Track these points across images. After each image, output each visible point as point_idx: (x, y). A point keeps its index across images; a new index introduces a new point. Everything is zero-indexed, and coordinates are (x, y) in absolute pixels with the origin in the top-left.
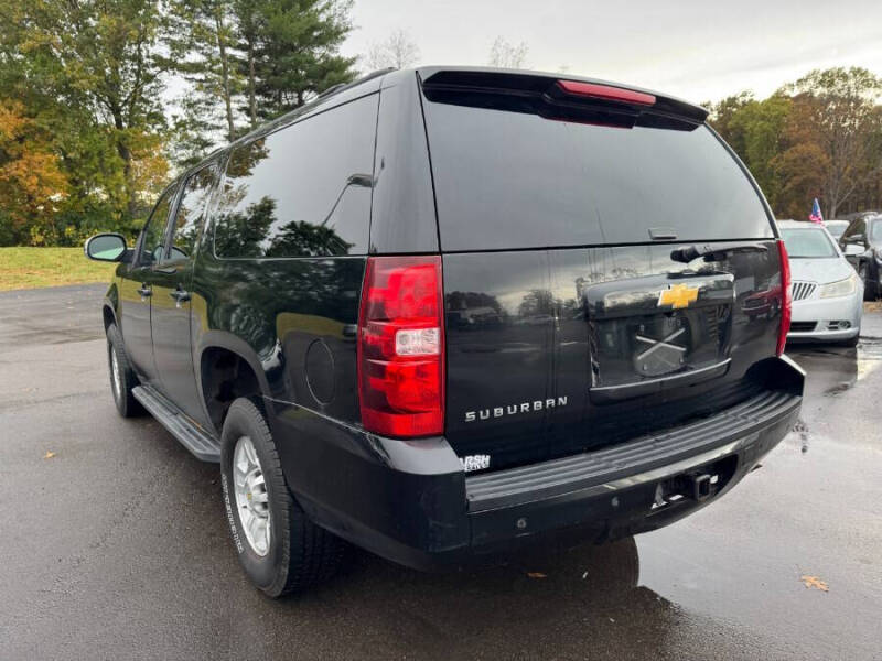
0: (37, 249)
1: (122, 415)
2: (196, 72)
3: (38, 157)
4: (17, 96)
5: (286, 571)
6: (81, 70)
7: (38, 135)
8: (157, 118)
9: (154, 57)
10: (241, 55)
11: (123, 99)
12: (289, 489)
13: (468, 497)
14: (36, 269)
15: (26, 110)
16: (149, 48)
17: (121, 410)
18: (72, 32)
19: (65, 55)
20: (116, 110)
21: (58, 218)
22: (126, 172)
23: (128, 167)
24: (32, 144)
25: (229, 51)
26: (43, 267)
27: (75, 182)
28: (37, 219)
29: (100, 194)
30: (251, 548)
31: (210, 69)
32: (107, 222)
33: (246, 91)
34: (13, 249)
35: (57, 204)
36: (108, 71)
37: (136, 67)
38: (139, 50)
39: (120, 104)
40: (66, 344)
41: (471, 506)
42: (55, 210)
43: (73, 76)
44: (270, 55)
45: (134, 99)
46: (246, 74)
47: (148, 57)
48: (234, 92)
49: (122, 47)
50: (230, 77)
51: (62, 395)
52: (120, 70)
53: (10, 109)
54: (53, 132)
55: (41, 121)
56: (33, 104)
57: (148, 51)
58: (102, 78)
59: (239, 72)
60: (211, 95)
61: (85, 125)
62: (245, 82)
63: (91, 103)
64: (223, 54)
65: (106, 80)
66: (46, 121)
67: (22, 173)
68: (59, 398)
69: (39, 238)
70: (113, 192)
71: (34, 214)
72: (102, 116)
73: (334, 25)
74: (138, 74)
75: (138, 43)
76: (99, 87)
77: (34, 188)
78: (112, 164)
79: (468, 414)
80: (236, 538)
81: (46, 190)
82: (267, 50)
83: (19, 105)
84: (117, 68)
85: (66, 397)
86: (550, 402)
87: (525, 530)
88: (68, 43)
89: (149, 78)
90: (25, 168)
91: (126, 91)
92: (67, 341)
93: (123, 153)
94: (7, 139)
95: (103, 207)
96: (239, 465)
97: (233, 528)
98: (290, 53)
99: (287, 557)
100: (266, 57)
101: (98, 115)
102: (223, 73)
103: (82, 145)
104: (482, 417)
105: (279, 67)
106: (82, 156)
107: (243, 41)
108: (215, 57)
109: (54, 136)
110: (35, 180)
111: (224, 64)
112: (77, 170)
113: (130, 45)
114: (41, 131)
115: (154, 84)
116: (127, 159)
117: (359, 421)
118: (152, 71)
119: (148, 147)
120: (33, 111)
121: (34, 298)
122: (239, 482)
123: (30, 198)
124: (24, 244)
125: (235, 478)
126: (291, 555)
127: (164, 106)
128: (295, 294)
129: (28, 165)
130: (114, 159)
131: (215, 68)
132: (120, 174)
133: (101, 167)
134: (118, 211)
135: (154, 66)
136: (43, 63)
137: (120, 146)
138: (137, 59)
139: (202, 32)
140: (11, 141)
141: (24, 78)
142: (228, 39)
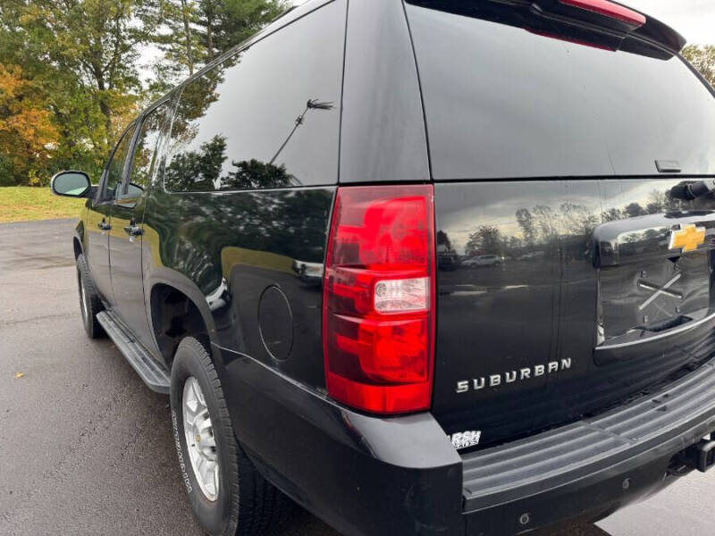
0: (32, 188)
1: (90, 336)
2: (165, 43)
3: (34, 112)
4: (17, 62)
5: (236, 526)
6: (70, 40)
7: (34, 94)
8: (133, 81)
9: (130, 31)
10: (202, 29)
11: (105, 65)
12: (238, 441)
13: (465, 493)
14: (31, 205)
15: (24, 74)
16: (126, 23)
17: (89, 332)
18: (63, 9)
19: (56, 28)
20: (98, 75)
21: (51, 163)
22: (107, 126)
23: (109, 121)
24: (30, 102)
25: (192, 26)
26: (37, 203)
27: (65, 134)
28: (35, 164)
29: (87, 144)
30: (199, 489)
31: (177, 42)
32: (91, 167)
33: (207, 60)
34: (13, 188)
35: (50, 152)
36: (92, 42)
37: (115, 39)
38: (118, 24)
39: (102, 70)
40: (49, 270)
41: (468, 505)
42: (49, 156)
43: (63, 45)
44: (226, 30)
45: (114, 66)
46: (207, 45)
47: (125, 30)
48: (196, 61)
49: (104, 21)
50: (192, 48)
51: (39, 316)
52: (102, 41)
53: (11, 72)
54: (47, 91)
55: (36, 83)
56: (30, 69)
57: (125, 25)
58: (87, 47)
59: (200, 43)
60: (177, 63)
61: (73, 86)
62: (205, 52)
63: (79, 69)
64: (187, 28)
65: (91, 49)
66: (41, 83)
67: (21, 126)
68: (37, 318)
69: (36, 180)
70: (97, 143)
71: (32, 160)
72: (87, 80)
73: (279, 6)
74: (117, 45)
75: (116, 19)
76: (84, 54)
77: (31, 138)
78: (96, 119)
79: (460, 384)
80: (186, 475)
81: (41, 140)
82: (224, 26)
83: (18, 69)
84: (99, 39)
85: (42, 317)
86: (553, 365)
87: (528, 526)
88: (60, 18)
89: (126, 48)
90: (23, 121)
91: (108, 58)
92: (52, 266)
93: (105, 109)
94: (8, 98)
95: (89, 155)
96: (188, 403)
97: (183, 465)
98: (242, 28)
99: (236, 511)
100: (223, 32)
101: (84, 78)
102: (187, 44)
103: (71, 103)
104: (477, 387)
105: (233, 40)
106: (71, 112)
107: (204, 18)
108: (180, 30)
109: (48, 95)
110: (32, 131)
111: (188, 37)
112: (67, 124)
113: (110, 20)
114: (37, 90)
115: (130, 53)
116: (108, 115)
117: (323, 386)
118: (128, 42)
119: (125, 105)
120: (30, 74)
121: (27, 229)
122: (188, 420)
123: (28, 147)
124: (24, 184)
125: (184, 416)
126: (241, 510)
127: (139, 71)
128: (245, 229)
129: (26, 119)
130: (98, 115)
131: (180, 40)
132: (102, 127)
133: (86, 123)
134: (101, 158)
135: (130, 37)
136: (40, 35)
137: (102, 104)
138: (116, 32)
139: (169, 10)
140: (12, 99)
141: (23, 47)
142: (191, 15)
